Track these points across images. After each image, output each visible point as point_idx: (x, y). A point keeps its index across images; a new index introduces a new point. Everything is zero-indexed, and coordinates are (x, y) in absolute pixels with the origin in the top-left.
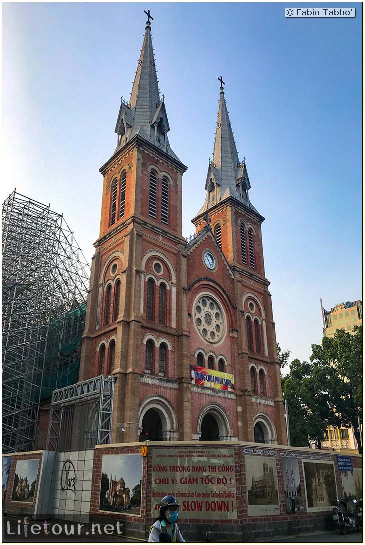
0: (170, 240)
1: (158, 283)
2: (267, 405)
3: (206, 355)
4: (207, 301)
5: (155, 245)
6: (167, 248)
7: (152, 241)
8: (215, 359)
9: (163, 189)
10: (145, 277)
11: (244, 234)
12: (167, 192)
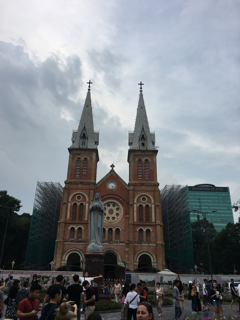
0: (85, 184)
1: (78, 204)
2: (150, 246)
3: (107, 228)
4: (110, 204)
5: (77, 189)
6: (84, 188)
7: (75, 188)
8: (113, 229)
9: (84, 164)
10: (71, 203)
11: (141, 164)
12: (86, 164)
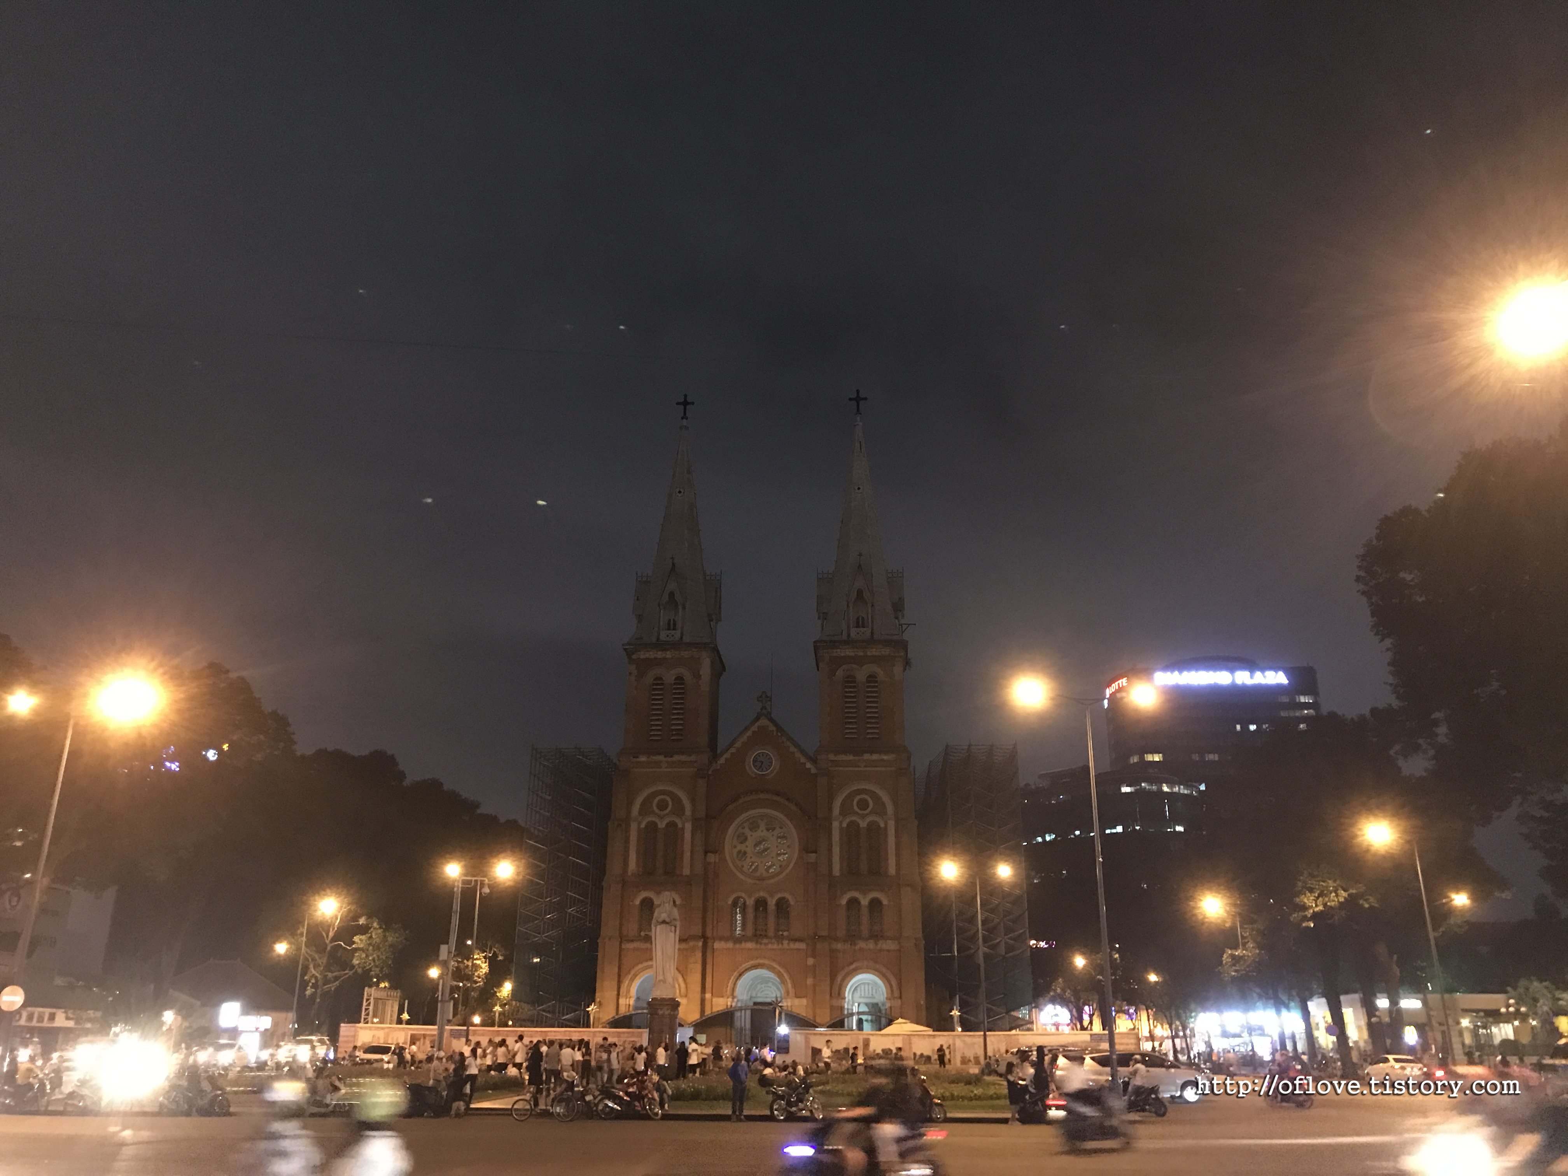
0: (680, 762)
1: (662, 825)
2: (881, 950)
3: (750, 896)
4: (760, 821)
5: (654, 778)
6: (675, 774)
7: (649, 774)
8: (769, 899)
9: (675, 694)
10: (639, 823)
11: (854, 687)
12: (683, 693)
